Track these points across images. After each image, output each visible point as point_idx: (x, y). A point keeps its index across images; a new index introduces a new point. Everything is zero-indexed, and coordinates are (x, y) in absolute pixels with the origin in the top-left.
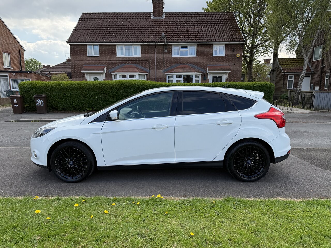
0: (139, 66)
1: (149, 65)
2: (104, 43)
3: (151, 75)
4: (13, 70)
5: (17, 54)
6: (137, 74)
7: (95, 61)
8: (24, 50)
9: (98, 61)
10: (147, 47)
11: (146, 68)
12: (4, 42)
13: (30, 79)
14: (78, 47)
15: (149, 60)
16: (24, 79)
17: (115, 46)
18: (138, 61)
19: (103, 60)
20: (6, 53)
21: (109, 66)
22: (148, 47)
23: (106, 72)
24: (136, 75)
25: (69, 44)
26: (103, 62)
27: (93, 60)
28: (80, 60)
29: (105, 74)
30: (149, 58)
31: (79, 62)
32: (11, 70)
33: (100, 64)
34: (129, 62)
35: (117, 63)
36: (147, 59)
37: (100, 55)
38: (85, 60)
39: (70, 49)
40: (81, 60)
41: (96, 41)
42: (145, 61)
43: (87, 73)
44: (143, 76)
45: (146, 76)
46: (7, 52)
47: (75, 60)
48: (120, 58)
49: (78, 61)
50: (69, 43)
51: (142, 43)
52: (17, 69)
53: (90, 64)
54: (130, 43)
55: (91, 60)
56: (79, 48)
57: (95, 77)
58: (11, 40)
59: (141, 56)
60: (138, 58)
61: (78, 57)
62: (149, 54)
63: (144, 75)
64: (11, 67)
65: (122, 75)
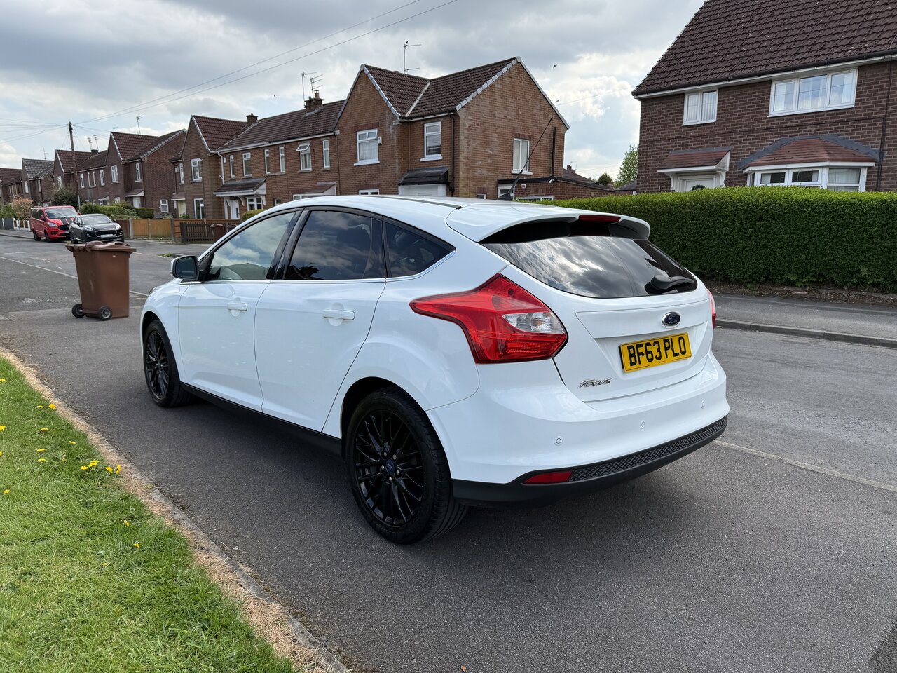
0: (844, 139)
1: (883, 131)
2: (732, 80)
3: (885, 168)
4: (532, 177)
5: (546, 138)
6: (823, 167)
7: (703, 136)
8: (567, 128)
9: (711, 136)
10: (883, 71)
11: (870, 145)
12: (521, 113)
13: (552, 197)
14: (660, 103)
15: (886, 116)
16: (541, 198)
17: (767, 85)
18: (843, 123)
19: (724, 133)
20: (521, 140)
21: (741, 150)
22: (886, 71)
23: (730, 167)
24: (820, 170)
25: (640, 99)
26: (725, 139)
27: (695, 137)
28: (662, 139)
29: (727, 173)
30: (887, 108)
31: (658, 144)
32: (528, 178)
33: (715, 146)
34: (810, 131)
35: (766, 138)
36: (880, 113)
37: (717, 117)
38: (676, 138)
39: (642, 112)
40: (665, 140)
41: (711, 77)
42: (870, 119)
43: (678, 174)
44: (853, 175)
45: (864, 174)
46: (523, 137)
47: (651, 142)
48: (778, 120)
49: (657, 141)
50: (639, 97)
51: (862, 58)
52: (542, 174)
53: (687, 148)
54: (815, 68)
55: (692, 136)
56: (664, 106)
57: (695, 184)
58: (538, 107)
59: (856, 104)
60: (844, 113)
61: (658, 130)
62: (889, 93)
63: (858, 169)
64: (529, 171)
65: (773, 175)
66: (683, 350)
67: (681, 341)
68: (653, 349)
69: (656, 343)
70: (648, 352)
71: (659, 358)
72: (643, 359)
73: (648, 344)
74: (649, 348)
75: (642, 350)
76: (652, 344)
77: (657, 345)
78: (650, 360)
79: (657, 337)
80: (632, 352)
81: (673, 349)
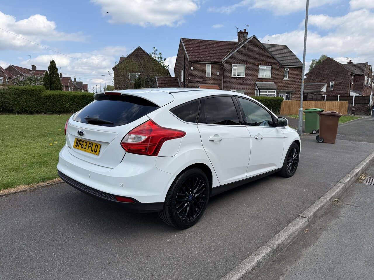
66: (96, 151)
67: (96, 147)
68: (84, 144)
69: (86, 142)
70: (82, 145)
71: (85, 149)
72: (80, 146)
73: (83, 142)
74: (83, 143)
75: (81, 143)
76: (85, 142)
77: (86, 143)
78: (82, 148)
79: (87, 140)
80: (77, 142)
81: (92, 148)
